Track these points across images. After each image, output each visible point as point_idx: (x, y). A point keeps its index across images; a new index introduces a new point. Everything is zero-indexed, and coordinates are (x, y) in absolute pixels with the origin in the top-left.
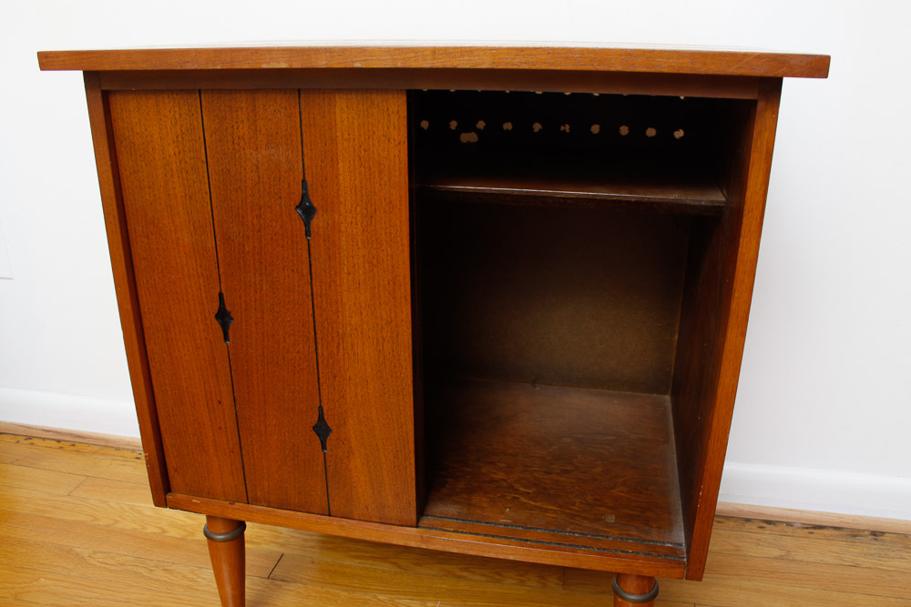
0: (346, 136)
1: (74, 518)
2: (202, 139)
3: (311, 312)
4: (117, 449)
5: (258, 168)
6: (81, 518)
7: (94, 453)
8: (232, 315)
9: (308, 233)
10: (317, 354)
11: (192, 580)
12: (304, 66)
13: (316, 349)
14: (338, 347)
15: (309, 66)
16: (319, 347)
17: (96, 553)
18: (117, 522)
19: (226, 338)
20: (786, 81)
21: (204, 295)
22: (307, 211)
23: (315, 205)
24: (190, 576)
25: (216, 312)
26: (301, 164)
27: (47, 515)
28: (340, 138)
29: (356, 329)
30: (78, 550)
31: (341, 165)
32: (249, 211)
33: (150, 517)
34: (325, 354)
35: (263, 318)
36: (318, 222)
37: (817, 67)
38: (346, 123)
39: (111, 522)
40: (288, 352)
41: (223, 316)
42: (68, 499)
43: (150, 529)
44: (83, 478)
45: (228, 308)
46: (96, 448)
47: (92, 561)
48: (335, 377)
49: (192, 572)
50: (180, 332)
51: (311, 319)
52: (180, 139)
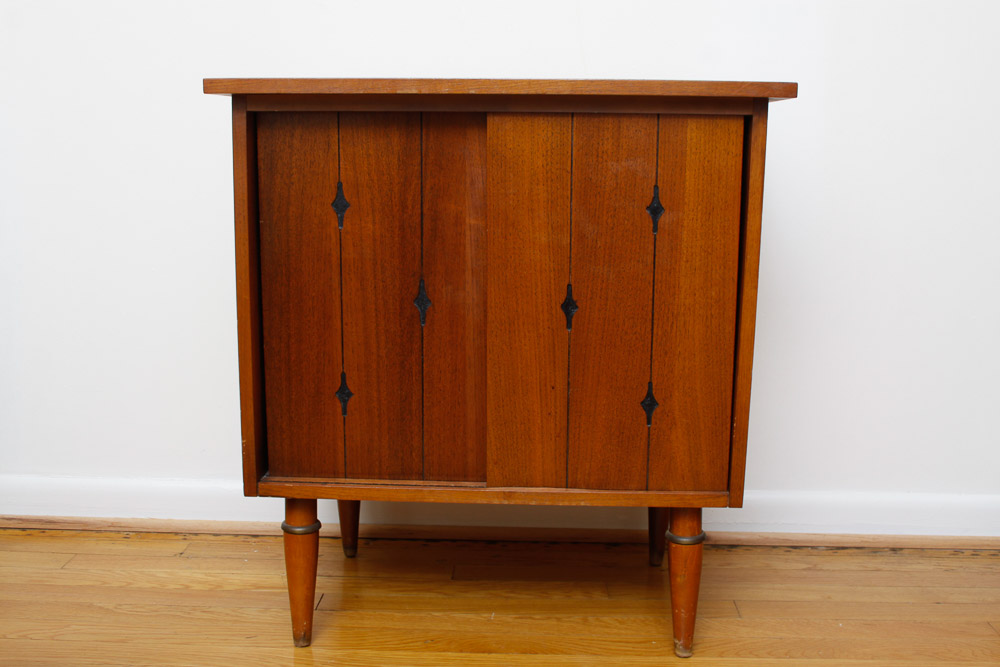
0: (694, 150)
2: (570, 154)
3: (651, 297)
5: (616, 176)
8: (578, 304)
9: (655, 229)
10: (652, 333)
13: (652, 329)
14: (672, 326)
16: (655, 327)
19: (569, 325)
21: (553, 287)
22: (656, 210)
23: (663, 206)
25: (562, 302)
26: (654, 174)
28: (688, 152)
29: (689, 309)
31: (688, 173)
32: (605, 213)
34: (660, 333)
35: (606, 305)
36: (665, 219)
38: (694, 140)
40: (626, 333)
41: (568, 306)
45: (575, 298)
48: (666, 353)
50: (524, 324)
51: (651, 302)
52: (549, 153)
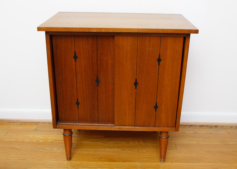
1: (11, 140)
3: (157, 82)
4: (13, 122)
5: (149, 52)
6: (13, 140)
7: (7, 124)
8: (138, 83)
9: (159, 65)
10: (157, 90)
11: (52, 151)
12: (100, 32)
13: (157, 89)
14: (162, 89)
15: (100, 31)
16: (158, 89)
17: (22, 148)
18: (24, 140)
19: (136, 88)
20: (191, 34)
21: (132, 79)
22: (159, 60)
23: (161, 59)
24: (51, 150)
25: (134, 83)
26: (159, 51)
27: (3, 140)
29: (167, 85)
30: (17, 147)
31: (168, 51)
32: (146, 61)
33: (33, 138)
34: (159, 90)
35: (146, 84)
36: (161, 63)
37: (196, 32)
38: (170, 42)
39: (22, 140)
40: (151, 90)
41: (136, 84)
42: (6, 136)
43: (34, 141)
44: (8, 131)
45: (137, 82)
46: (7, 123)
47: (22, 149)
48: (161, 95)
49: (51, 149)
50: (124, 88)
51: (157, 83)
52: (131, 46)
